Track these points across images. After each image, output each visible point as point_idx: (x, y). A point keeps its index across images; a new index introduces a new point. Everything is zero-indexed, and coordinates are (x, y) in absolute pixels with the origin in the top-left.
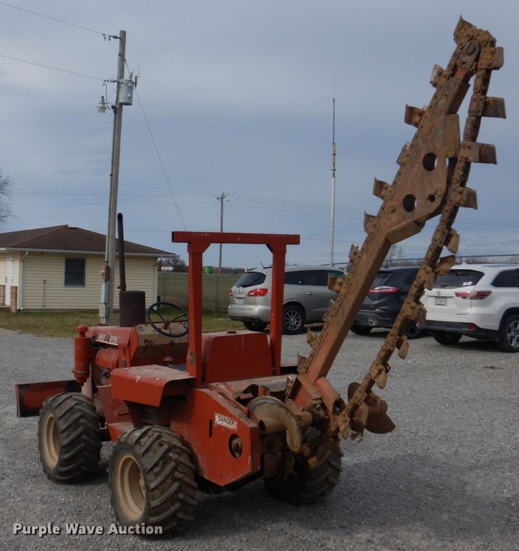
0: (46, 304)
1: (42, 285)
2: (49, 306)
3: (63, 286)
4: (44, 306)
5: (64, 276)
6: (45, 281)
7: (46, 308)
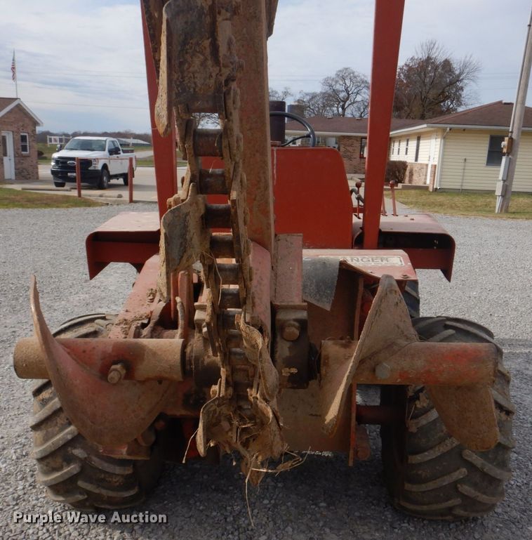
0: (464, 184)
1: (463, 164)
2: (467, 186)
3: (485, 165)
4: (462, 186)
5: (486, 155)
6: (465, 159)
7: (463, 188)
